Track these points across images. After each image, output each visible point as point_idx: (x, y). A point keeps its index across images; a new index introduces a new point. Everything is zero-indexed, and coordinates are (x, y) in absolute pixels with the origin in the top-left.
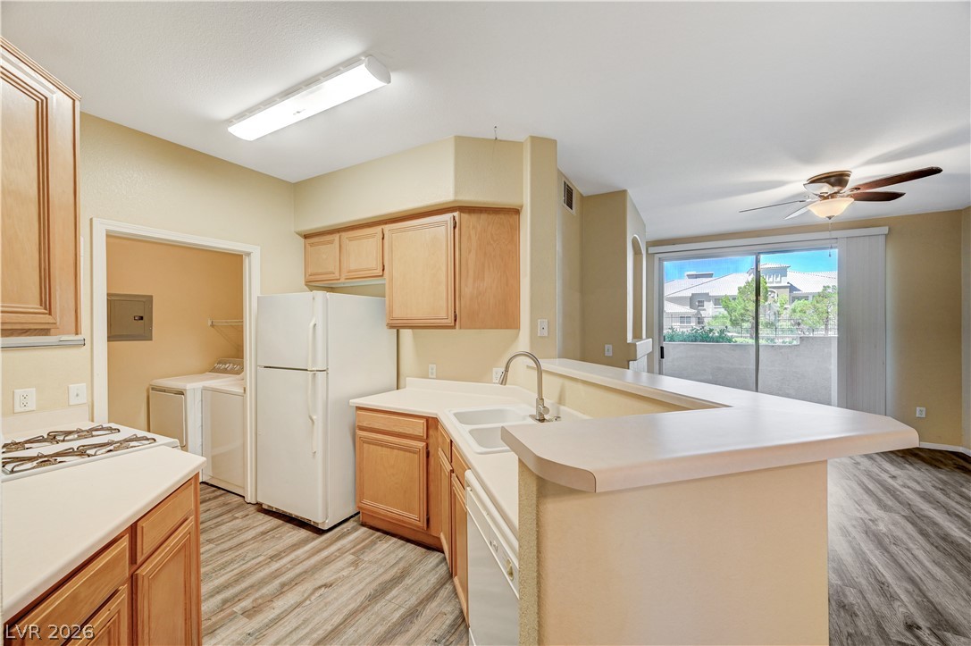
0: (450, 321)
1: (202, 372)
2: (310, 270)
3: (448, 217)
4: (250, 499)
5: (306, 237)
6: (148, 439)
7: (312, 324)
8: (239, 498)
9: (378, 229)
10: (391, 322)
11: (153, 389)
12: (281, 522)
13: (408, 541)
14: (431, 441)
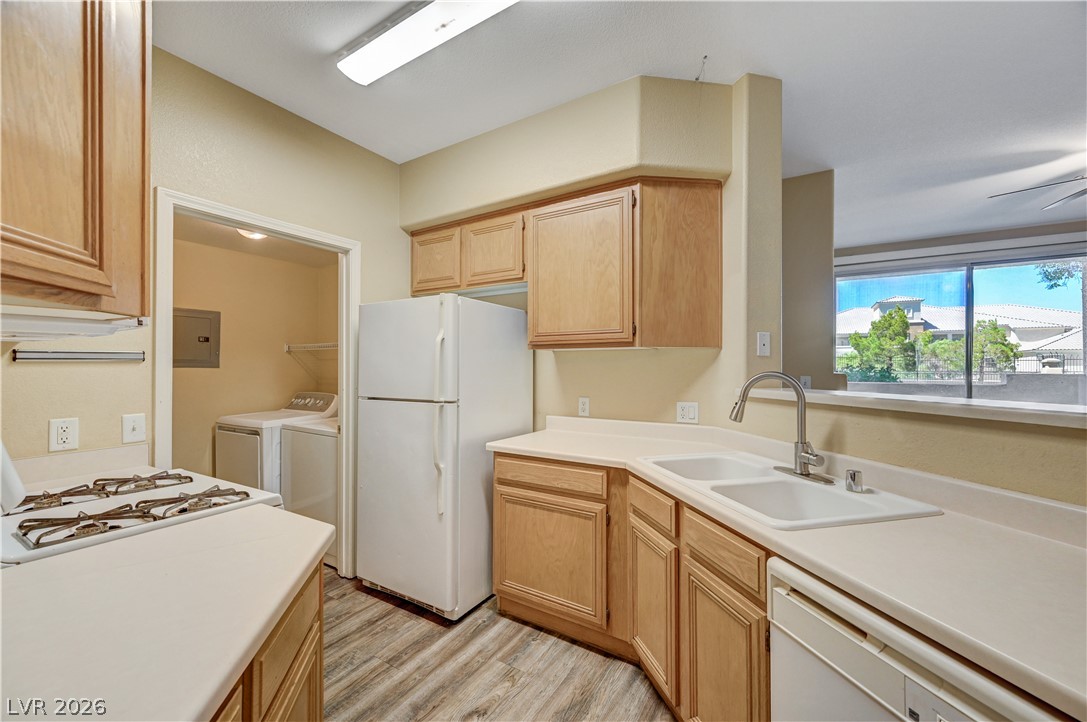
0: (627, 335)
1: (277, 408)
2: (419, 277)
3: (624, 193)
4: (345, 570)
5: (413, 234)
6: (238, 494)
7: (439, 339)
8: (330, 570)
9: (519, 216)
10: (536, 339)
11: (220, 428)
12: (390, 606)
13: (574, 642)
14: (614, 502)
